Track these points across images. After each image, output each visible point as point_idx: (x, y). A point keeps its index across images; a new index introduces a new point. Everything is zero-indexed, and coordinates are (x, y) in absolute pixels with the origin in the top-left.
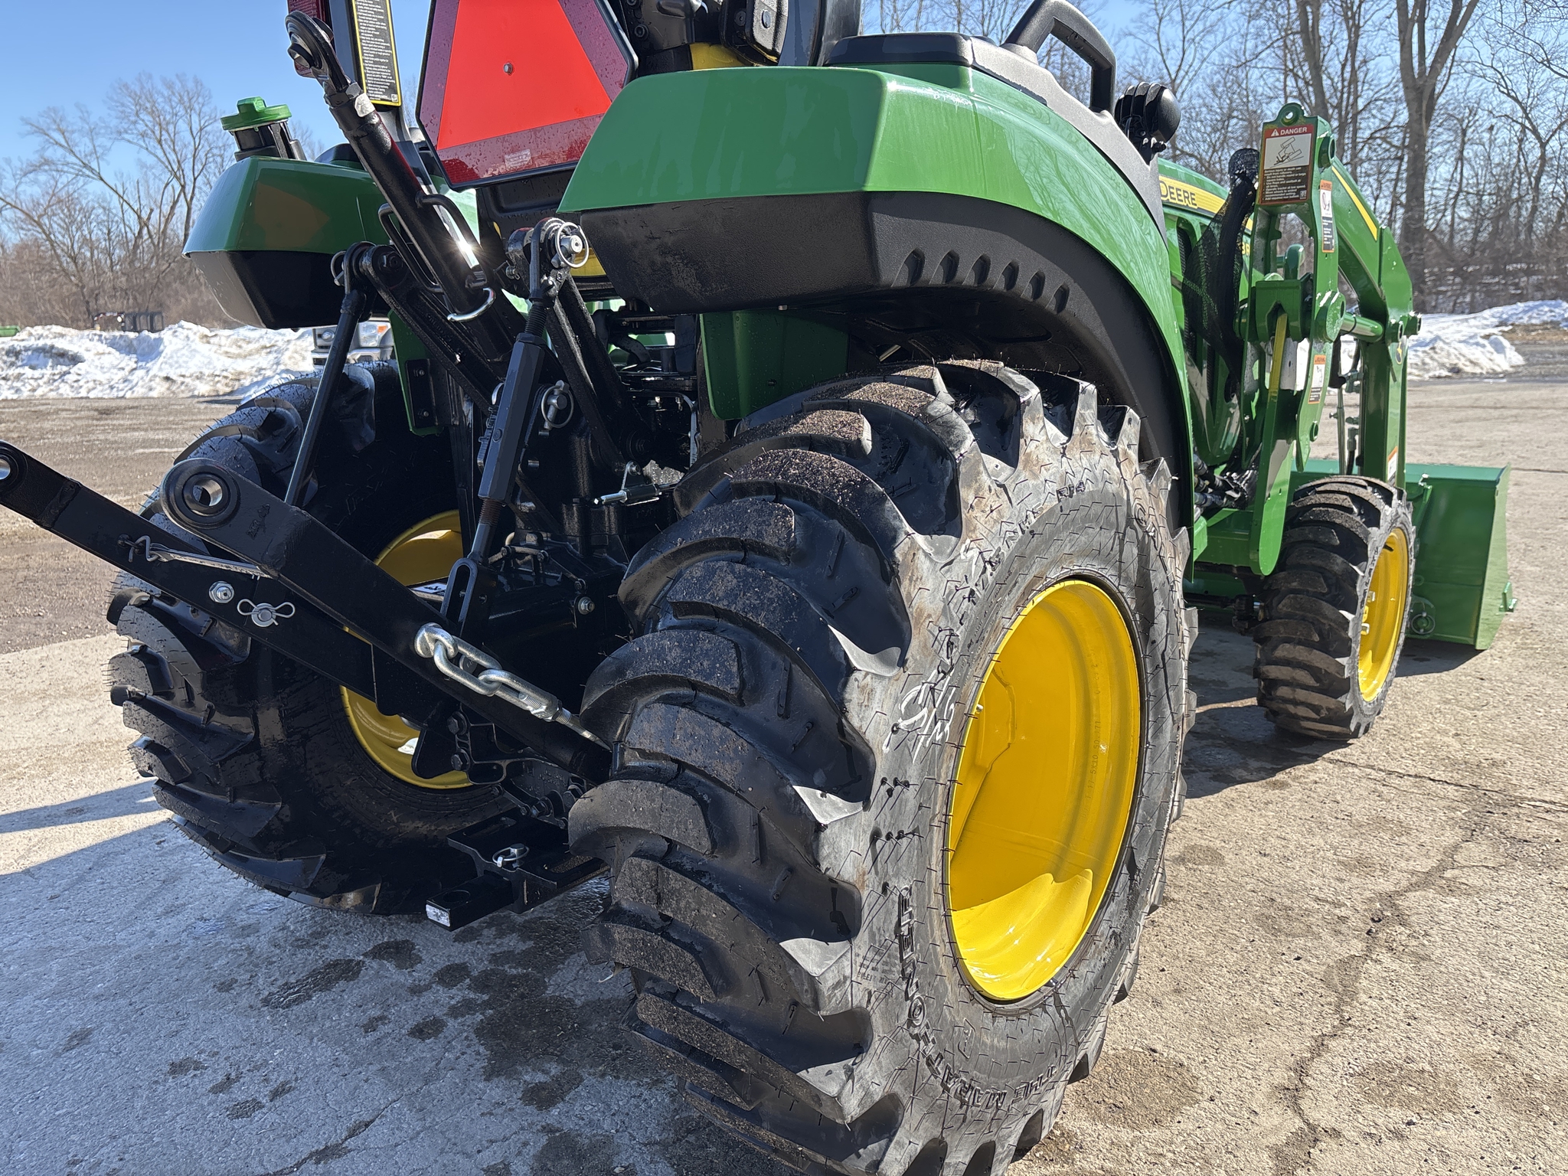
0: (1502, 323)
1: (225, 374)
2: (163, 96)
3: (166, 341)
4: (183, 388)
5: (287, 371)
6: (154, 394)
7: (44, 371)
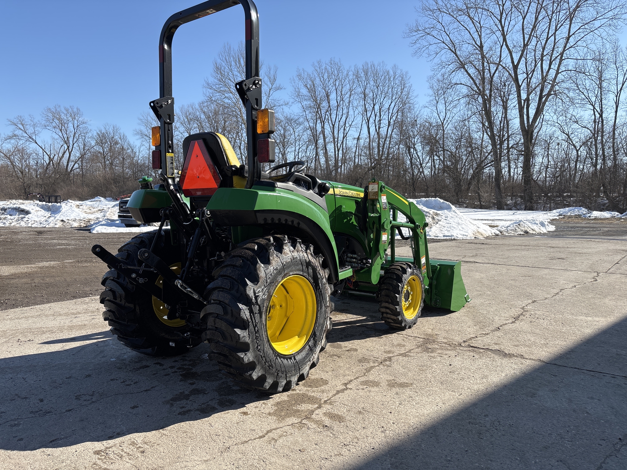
0: (560, 215)
1: (84, 219)
2: (64, 114)
3: (63, 207)
4: (68, 224)
5: (108, 219)
6: (57, 226)
7: (15, 216)
